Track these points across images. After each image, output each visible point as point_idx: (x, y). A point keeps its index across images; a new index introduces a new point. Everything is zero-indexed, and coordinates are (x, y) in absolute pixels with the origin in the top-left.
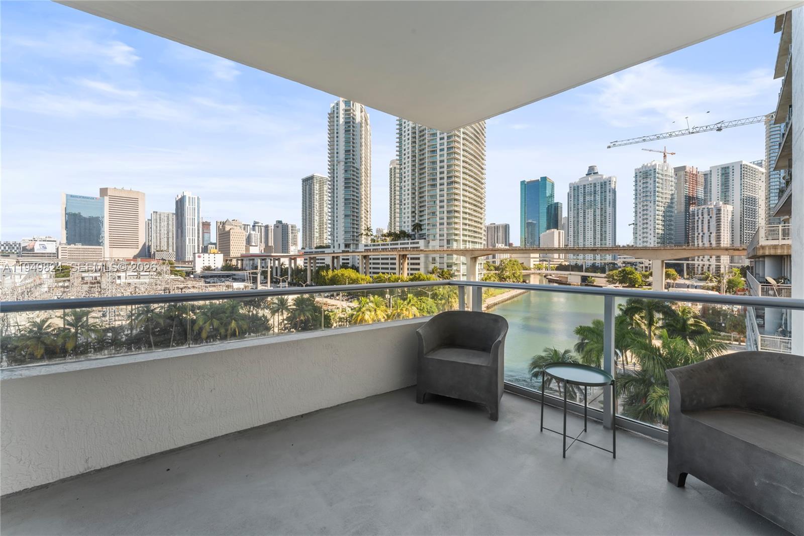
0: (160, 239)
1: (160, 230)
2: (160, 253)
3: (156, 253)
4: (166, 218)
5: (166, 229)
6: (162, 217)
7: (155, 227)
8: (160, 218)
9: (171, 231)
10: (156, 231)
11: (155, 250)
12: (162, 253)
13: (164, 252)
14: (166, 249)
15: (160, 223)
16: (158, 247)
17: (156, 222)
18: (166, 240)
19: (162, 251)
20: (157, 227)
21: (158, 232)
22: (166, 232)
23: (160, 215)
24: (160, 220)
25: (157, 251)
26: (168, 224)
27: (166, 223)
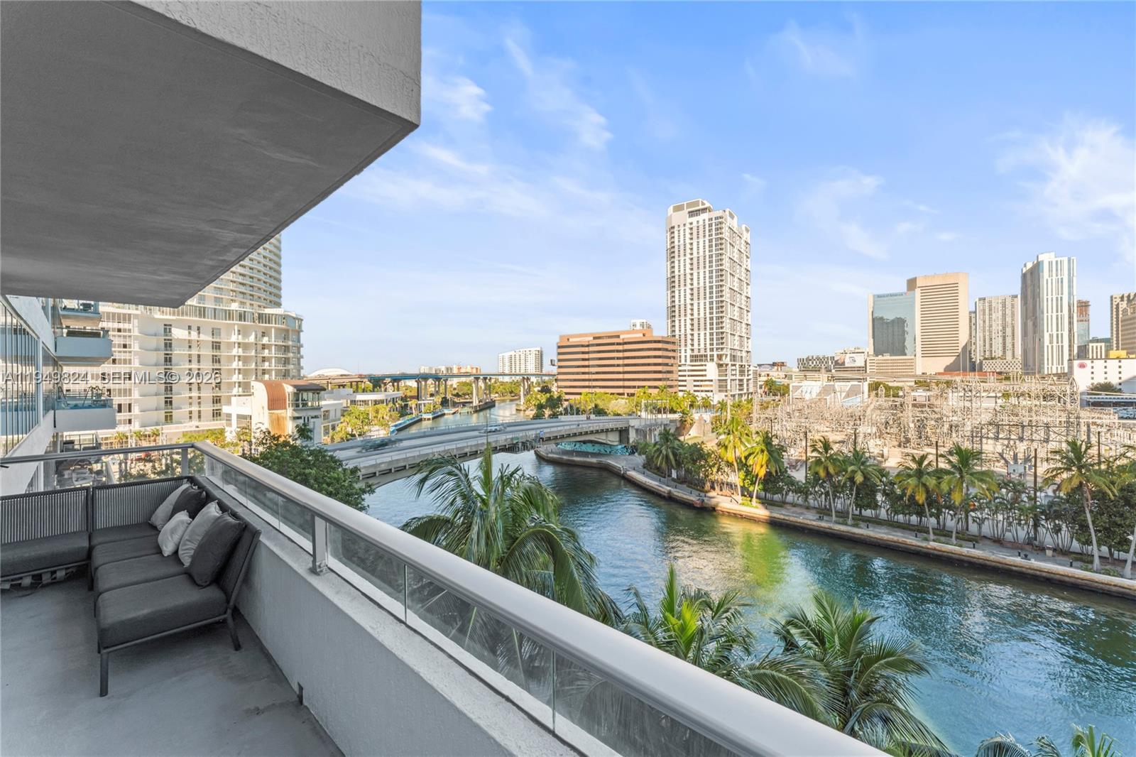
0: (991, 339)
1: (990, 326)
2: (991, 361)
3: (984, 362)
4: (1000, 305)
5: (1000, 322)
6: (994, 305)
7: (982, 322)
8: (990, 306)
9: (1010, 326)
10: (984, 327)
11: (982, 358)
12: (994, 361)
13: (998, 361)
14: (1000, 353)
15: (990, 314)
16: (987, 353)
17: (984, 314)
18: (1000, 340)
19: (992, 359)
20: (984, 322)
21: (987, 328)
22: (1000, 328)
23: (990, 302)
24: (990, 310)
25: (986, 359)
26: (1004, 315)
27: (1000, 313)
